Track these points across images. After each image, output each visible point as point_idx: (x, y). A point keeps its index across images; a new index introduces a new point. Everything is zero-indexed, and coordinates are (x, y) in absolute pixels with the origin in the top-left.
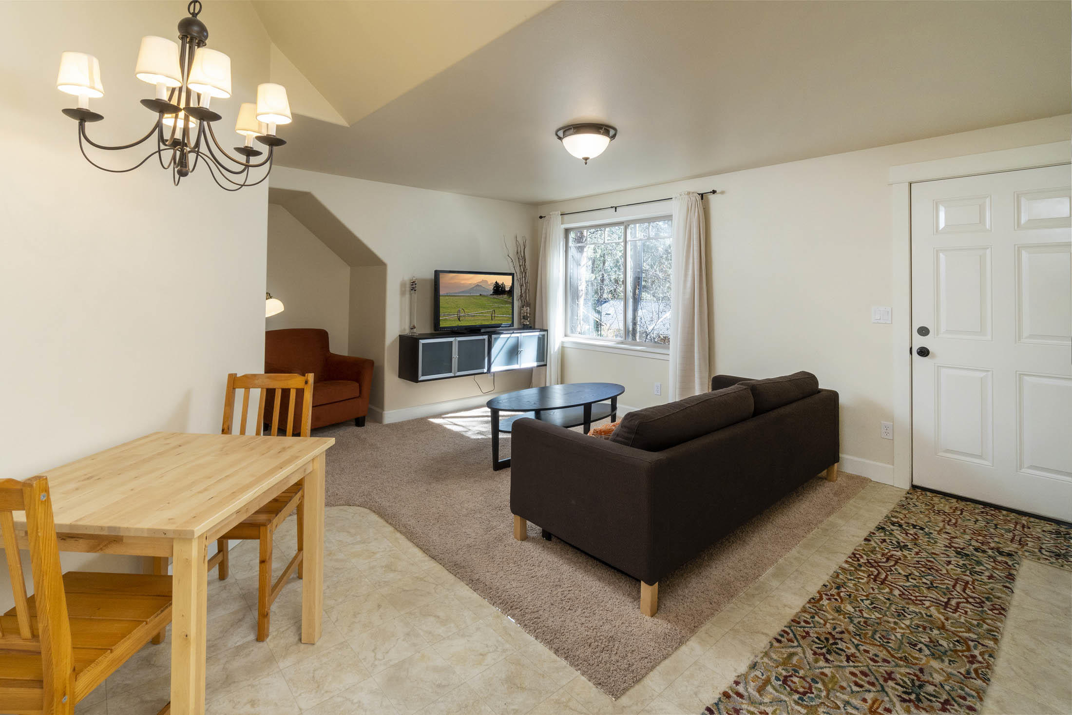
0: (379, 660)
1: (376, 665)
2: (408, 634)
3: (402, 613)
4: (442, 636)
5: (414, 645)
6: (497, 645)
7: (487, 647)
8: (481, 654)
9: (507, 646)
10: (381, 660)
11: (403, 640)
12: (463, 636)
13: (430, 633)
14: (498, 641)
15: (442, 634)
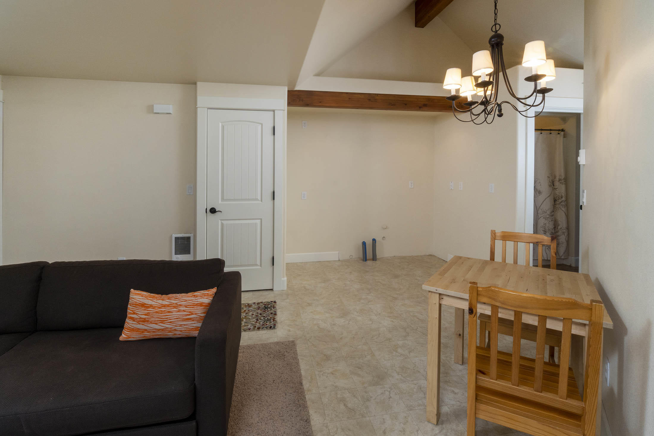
0: (388, 391)
1: (390, 389)
2: (368, 400)
3: (368, 418)
4: (348, 391)
5: (366, 392)
6: (322, 375)
7: (327, 376)
8: (333, 374)
9: (317, 373)
10: (386, 390)
11: (371, 397)
12: (336, 387)
13: (354, 396)
14: (320, 377)
15: (348, 392)
